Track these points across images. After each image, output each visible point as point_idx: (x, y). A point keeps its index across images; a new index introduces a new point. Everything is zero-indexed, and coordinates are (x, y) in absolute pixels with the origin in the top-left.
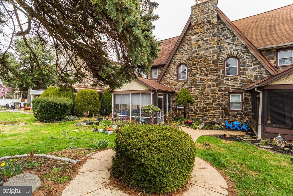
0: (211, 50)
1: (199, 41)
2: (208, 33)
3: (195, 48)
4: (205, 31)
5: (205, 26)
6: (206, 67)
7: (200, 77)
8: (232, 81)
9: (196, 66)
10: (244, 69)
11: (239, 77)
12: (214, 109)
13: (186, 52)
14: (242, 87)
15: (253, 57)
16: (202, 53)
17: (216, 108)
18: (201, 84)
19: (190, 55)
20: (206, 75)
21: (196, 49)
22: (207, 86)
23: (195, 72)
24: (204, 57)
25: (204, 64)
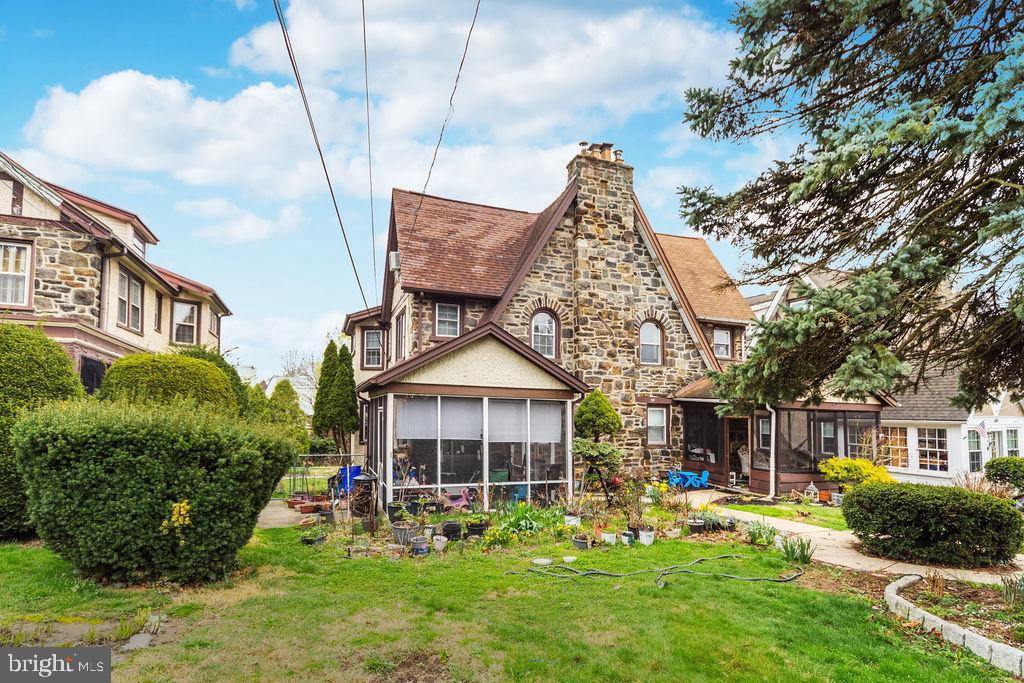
0: (622, 293)
1: (596, 259)
2: (615, 246)
3: (586, 276)
4: (611, 240)
5: (609, 226)
6: (612, 334)
7: (599, 360)
8: (654, 376)
9: (589, 326)
10: (672, 354)
11: (664, 369)
12: (628, 444)
13: (556, 278)
14: (669, 391)
15: (685, 330)
16: (602, 294)
17: (632, 441)
18: (600, 379)
19: (567, 290)
20: (611, 355)
21: (589, 280)
22: (613, 384)
23: (585, 343)
24: (607, 308)
25: (606, 326)
